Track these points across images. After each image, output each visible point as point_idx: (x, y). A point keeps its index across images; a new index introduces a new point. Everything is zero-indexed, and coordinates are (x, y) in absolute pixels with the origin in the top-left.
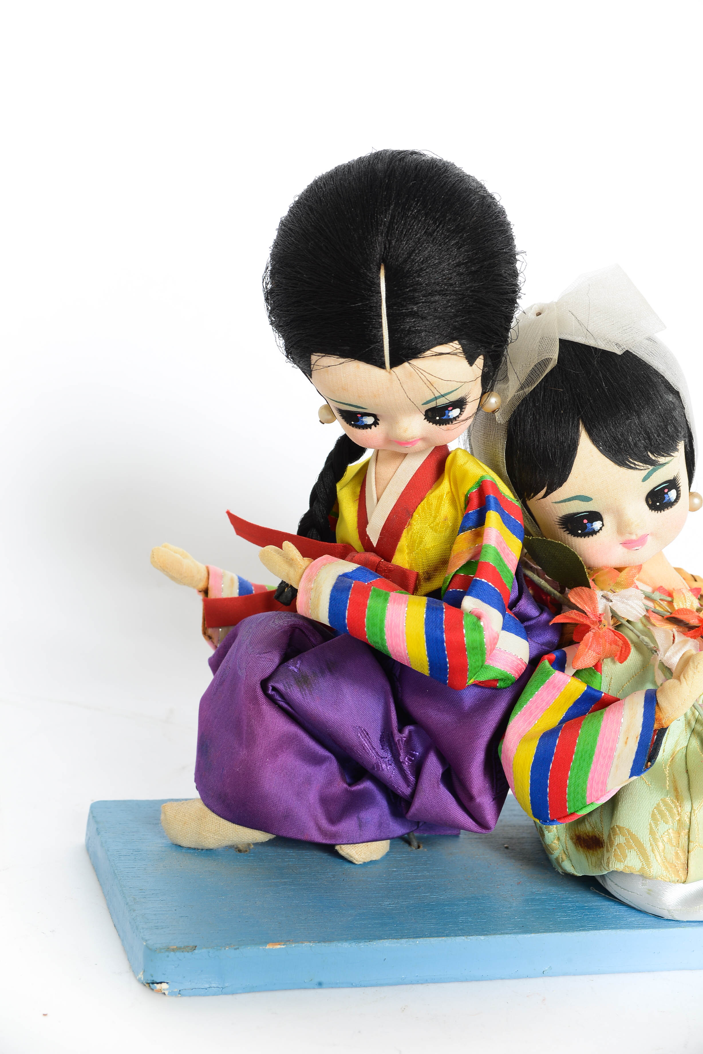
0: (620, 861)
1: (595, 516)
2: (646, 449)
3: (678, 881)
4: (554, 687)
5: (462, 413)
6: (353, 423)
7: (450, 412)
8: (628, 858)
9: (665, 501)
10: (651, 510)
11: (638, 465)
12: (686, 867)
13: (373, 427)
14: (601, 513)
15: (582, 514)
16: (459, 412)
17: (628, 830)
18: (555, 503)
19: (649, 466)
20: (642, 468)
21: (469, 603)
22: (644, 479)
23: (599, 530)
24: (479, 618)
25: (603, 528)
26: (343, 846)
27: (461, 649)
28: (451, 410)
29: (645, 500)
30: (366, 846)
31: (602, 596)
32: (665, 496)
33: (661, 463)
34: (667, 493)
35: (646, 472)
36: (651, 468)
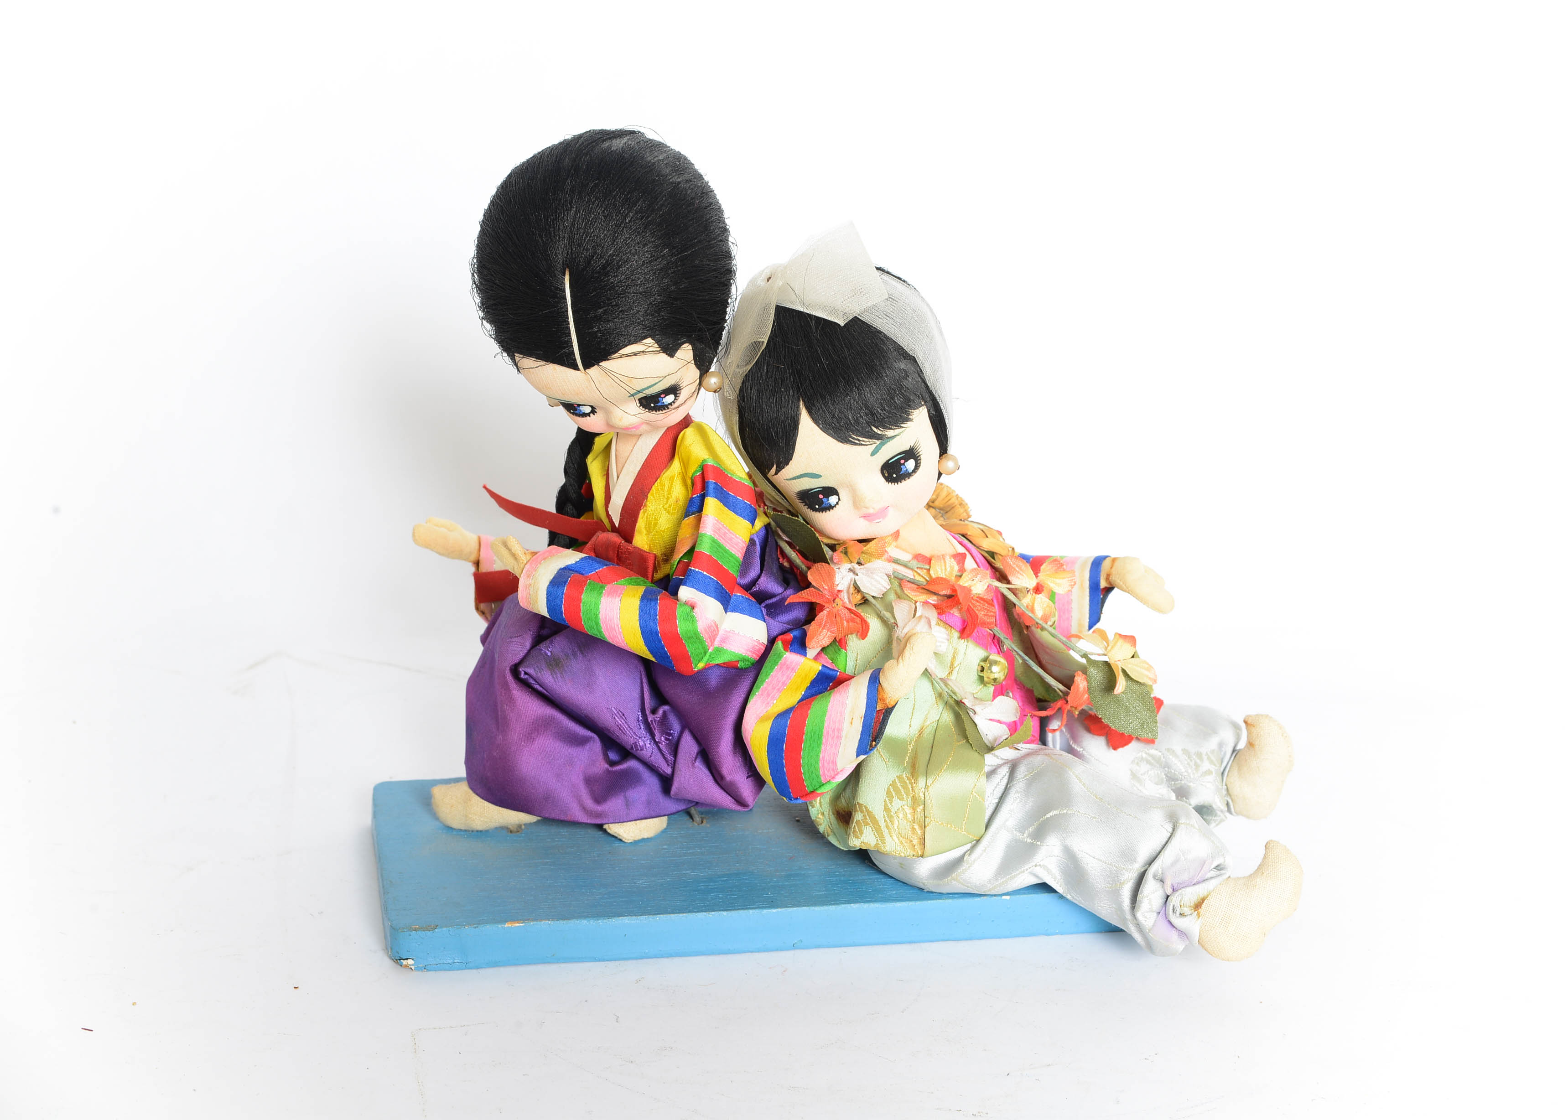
0: (858, 837)
1: (830, 491)
2: (869, 424)
3: (914, 855)
4: (788, 668)
5: (677, 398)
6: (572, 411)
7: (664, 399)
8: (864, 835)
9: (901, 473)
10: (887, 482)
11: (863, 441)
12: (923, 842)
13: (591, 415)
14: (836, 488)
15: (816, 490)
16: (673, 400)
17: (866, 807)
18: (787, 480)
19: (876, 441)
20: (868, 443)
21: (685, 593)
22: (873, 454)
23: (836, 505)
24: (693, 607)
25: (839, 503)
26: (611, 825)
27: (676, 639)
28: (665, 397)
29: (880, 472)
30: (634, 824)
31: (849, 569)
32: (902, 467)
33: (889, 436)
34: (904, 464)
35: (874, 446)
36: (878, 442)
